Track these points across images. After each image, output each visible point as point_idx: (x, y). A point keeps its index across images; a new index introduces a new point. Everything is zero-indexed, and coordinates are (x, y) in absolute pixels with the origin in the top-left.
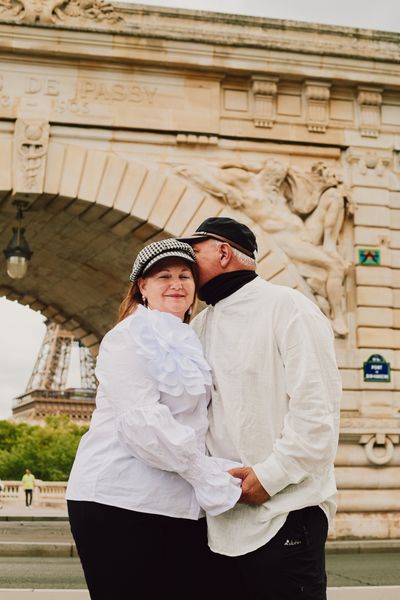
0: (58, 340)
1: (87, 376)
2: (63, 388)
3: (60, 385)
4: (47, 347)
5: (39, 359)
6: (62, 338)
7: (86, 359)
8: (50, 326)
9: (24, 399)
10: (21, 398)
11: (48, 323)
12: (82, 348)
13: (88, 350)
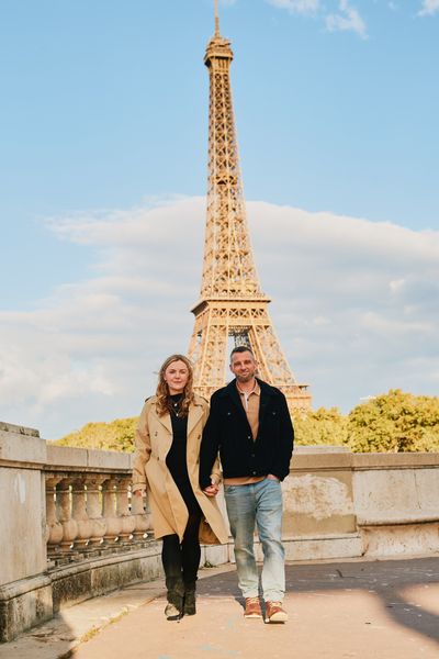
0: (212, 329)
6: (215, 327)
8: (199, 315)
11: (196, 311)
12: (238, 337)
13: (245, 339)
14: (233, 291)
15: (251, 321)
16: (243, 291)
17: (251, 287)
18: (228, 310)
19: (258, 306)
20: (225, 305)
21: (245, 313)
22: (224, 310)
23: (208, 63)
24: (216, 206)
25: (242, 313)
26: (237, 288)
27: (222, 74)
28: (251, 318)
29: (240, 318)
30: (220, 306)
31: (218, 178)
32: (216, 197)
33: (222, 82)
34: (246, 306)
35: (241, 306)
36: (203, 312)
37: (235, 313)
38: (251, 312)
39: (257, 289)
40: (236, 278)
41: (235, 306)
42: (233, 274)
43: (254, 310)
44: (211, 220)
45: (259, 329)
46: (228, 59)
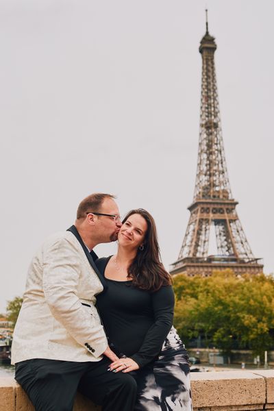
0: (199, 221)
1: (222, 247)
2: (205, 256)
3: (203, 253)
4: (192, 227)
5: (186, 235)
6: (202, 219)
7: (220, 234)
8: (193, 212)
9: (178, 264)
10: (175, 264)
11: (191, 209)
12: (217, 226)
13: (221, 228)
14: (214, 197)
15: (226, 216)
16: (221, 197)
17: (225, 194)
18: (211, 209)
19: (230, 207)
20: (208, 206)
21: (222, 211)
22: (208, 208)
23: (201, 51)
24: (205, 142)
25: (220, 211)
26: (217, 194)
27: (210, 58)
28: (226, 214)
29: (218, 214)
30: (205, 206)
31: (206, 124)
32: (205, 136)
33: (210, 63)
34: (223, 206)
35: (219, 206)
36: (196, 209)
37: (215, 211)
38: (225, 210)
39: (230, 195)
40: (217, 189)
41: (216, 206)
42: (214, 186)
43: (227, 209)
44: (202, 151)
45: (231, 221)
46: (214, 49)
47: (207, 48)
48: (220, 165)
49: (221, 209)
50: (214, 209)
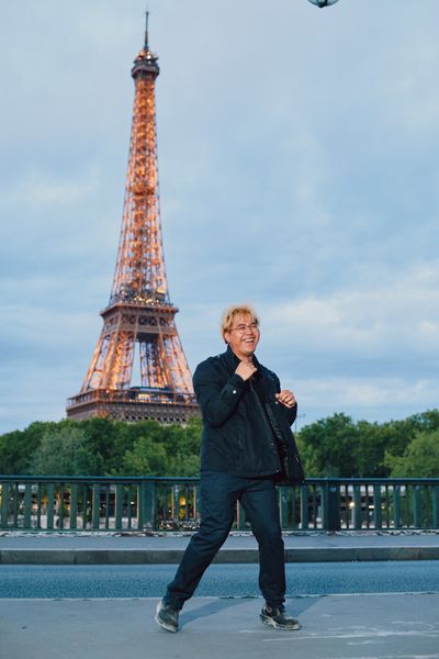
0: (119, 335)
2: (126, 387)
3: (123, 384)
6: (125, 332)
7: (147, 356)
8: (108, 320)
9: (82, 399)
10: (77, 398)
11: (105, 315)
12: (144, 344)
13: (150, 345)
15: (159, 329)
17: (160, 297)
18: (137, 318)
19: (165, 316)
20: (134, 313)
21: (153, 321)
22: (133, 317)
23: (134, 76)
24: (132, 214)
25: (151, 321)
26: (146, 296)
27: (148, 87)
28: (159, 326)
29: (148, 326)
30: (129, 312)
31: (135, 188)
32: (134, 205)
33: (147, 95)
34: (155, 314)
35: (150, 314)
36: (113, 316)
37: (144, 321)
38: (158, 320)
39: (166, 299)
40: (147, 287)
41: (145, 314)
42: (144, 282)
43: (161, 319)
44: (126, 228)
45: (166, 337)
46: (155, 74)
47: (145, 72)
48: (153, 251)
49: (153, 318)
50: (142, 317)
